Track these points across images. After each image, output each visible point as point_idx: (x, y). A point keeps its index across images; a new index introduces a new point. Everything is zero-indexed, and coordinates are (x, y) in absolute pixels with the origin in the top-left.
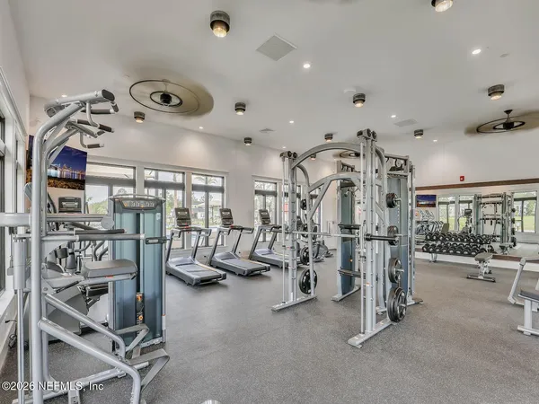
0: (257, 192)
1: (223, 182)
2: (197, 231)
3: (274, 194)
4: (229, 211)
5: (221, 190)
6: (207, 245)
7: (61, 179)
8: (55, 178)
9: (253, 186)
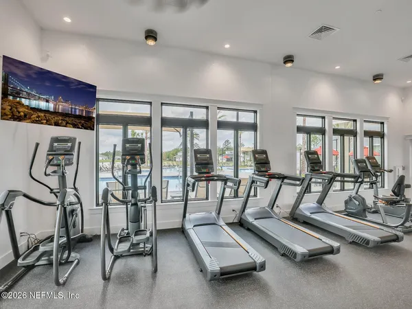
0: (300, 130)
1: (256, 118)
2: (222, 180)
3: (322, 131)
4: (264, 152)
5: (253, 127)
6: (236, 196)
7: (55, 113)
8: (47, 111)
9: (295, 121)
